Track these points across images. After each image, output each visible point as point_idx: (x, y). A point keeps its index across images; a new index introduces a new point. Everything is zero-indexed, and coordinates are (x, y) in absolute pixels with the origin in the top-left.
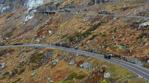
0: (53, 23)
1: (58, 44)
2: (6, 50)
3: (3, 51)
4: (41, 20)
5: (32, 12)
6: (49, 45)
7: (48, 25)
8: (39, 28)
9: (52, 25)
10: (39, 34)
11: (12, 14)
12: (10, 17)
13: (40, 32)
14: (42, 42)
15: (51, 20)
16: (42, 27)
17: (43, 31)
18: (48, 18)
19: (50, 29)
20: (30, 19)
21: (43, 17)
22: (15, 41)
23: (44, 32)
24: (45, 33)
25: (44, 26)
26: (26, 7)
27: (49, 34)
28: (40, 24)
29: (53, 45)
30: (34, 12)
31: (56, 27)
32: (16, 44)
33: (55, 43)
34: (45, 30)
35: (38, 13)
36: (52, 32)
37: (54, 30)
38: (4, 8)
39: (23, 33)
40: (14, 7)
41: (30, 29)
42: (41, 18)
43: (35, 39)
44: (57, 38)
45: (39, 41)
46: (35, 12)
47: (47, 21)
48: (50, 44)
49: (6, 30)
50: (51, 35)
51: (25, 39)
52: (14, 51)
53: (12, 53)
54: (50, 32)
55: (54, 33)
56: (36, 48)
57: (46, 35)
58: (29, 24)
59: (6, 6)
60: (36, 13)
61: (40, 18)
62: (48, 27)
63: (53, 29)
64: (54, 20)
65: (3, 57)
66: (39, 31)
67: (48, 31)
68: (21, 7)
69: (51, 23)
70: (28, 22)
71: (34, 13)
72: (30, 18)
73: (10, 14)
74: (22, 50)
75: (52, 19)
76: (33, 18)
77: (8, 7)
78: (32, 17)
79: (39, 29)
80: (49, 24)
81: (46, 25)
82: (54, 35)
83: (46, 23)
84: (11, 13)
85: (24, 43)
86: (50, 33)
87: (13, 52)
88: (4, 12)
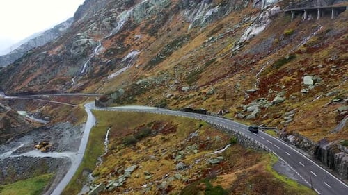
0: (331, 47)
1: (330, 154)
2: (160, 123)
3: (153, 125)
4: (287, 35)
5: (264, 14)
6: (287, 141)
7: (306, 55)
8: (272, 63)
9: (324, 53)
10: (265, 86)
11: (221, 26)
12: (216, 32)
13: (271, 77)
14: (267, 118)
15: (322, 36)
16: (284, 61)
17: (284, 73)
18: (314, 28)
19: (311, 71)
20: (254, 35)
21: (296, 28)
22: (191, 100)
23: (287, 79)
24: (288, 84)
25: (292, 57)
26: (258, 5)
27: (303, 90)
28: (281, 50)
29: (305, 149)
30: (270, 13)
31: (338, 63)
32: (190, 110)
33: (315, 141)
34: (293, 71)
35: (283, 15)
36: (315, 81)
37: (326, 73)
38: (209, 13)
39: (224, 76)
40: (230, 8)
41: (247, 66)
42: (289, 29)
43: (247, 102)
44: (333, 114)
45: (256, 110)
46: (273, 13)
47: (309, 39)
48: (291, 138)
49: (195, 64)
50: (311, 94)
51: (218, 98)
52: (175, 131)
53: (166, 137)
54: (308, 80)
55: (321, 88)
56: (234, 143)
57: (290, 92)
58: (247, 50)
59: (213, 7)
60: (276, 15)
61: (286, 31)
62: (306, 60)
63: (323, 71)
64: (337, 36)
65: (145, 144)
66: (270, 74)
67: (301, 74)
68: (245, 5)
69: (323, 46)
70: (248, 43)
71: (270, 17)
72: (257, 31)
73: (218, 27)
74: (194, 134)
75: (328, 31)
76: (265, 31)
77: (216, 9)
78: (262, 28)
79: (272, 66)
80: (310, 49)
81: (299, 52)
82: (321, 94)
83: (301, 47)
84: (221, 22)
85: (210, 111)
86: (306, 86)
87: (172, 135)
88: (206, 21)
